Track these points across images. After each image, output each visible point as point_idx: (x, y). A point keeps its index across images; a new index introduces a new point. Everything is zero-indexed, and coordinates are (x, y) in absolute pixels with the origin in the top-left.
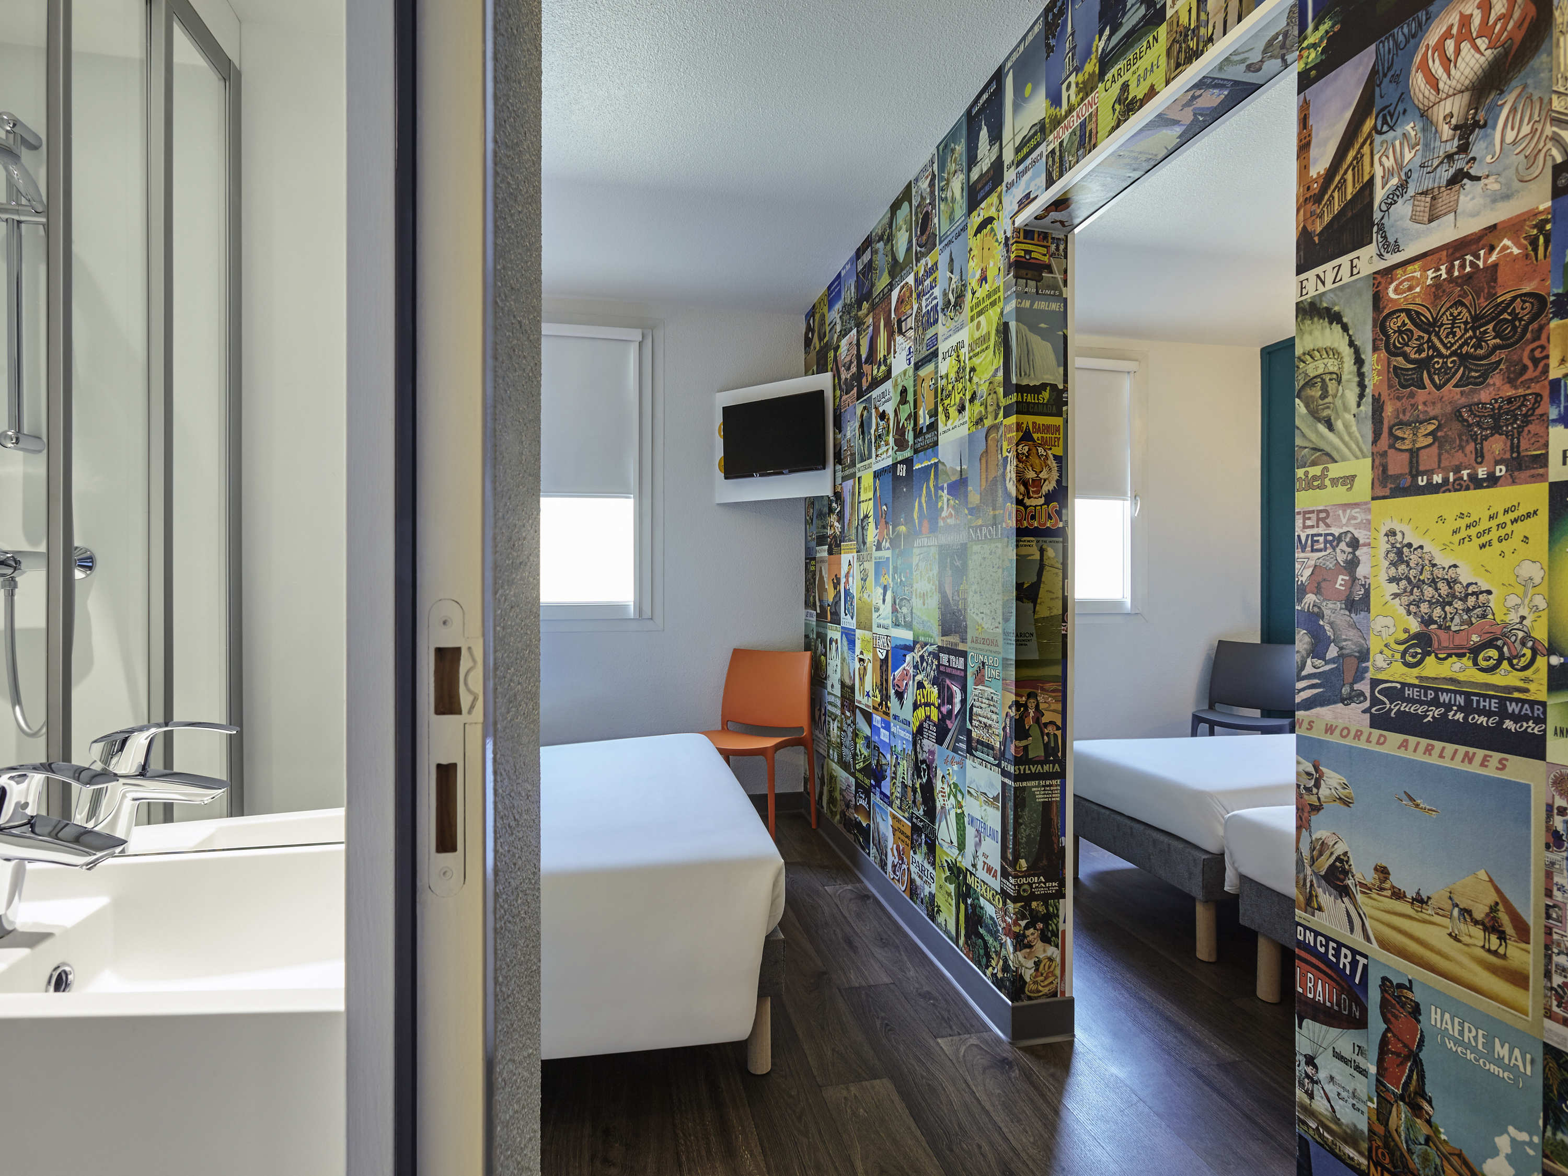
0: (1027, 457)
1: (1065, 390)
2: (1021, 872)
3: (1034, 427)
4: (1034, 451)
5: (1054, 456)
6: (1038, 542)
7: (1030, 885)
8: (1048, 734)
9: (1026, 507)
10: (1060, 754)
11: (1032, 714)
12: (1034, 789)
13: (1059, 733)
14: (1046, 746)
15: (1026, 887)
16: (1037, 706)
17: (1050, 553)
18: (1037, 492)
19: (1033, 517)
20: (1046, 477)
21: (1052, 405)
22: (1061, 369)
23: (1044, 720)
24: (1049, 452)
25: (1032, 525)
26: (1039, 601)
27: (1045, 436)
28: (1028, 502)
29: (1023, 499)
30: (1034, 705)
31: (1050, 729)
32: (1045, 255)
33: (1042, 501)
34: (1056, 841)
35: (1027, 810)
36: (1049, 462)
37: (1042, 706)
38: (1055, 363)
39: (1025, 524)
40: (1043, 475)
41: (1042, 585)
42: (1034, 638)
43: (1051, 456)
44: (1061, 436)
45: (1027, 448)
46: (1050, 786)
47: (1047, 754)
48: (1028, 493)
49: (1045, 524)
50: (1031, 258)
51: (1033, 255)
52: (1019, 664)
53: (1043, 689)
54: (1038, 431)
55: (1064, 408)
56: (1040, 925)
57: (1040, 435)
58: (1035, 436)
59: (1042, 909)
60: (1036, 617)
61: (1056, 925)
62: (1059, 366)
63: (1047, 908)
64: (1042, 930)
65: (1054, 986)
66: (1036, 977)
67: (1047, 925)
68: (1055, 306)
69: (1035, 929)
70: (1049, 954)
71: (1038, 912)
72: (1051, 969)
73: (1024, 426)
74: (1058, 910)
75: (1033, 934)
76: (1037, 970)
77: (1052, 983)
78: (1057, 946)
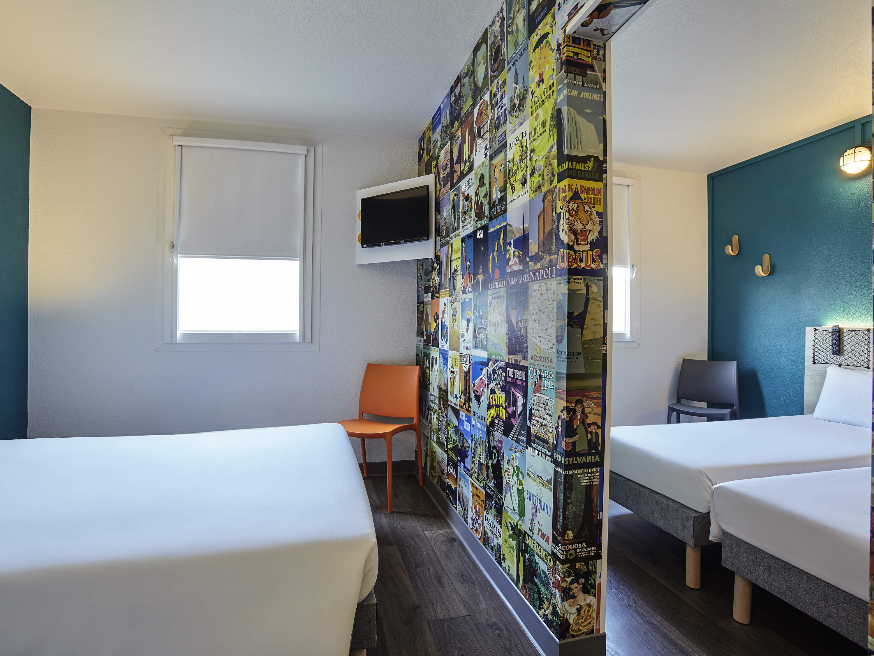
0: (576, 212)
1: (605, 161)
2: (569, 540)
3: (581, 189)
4: (582, 207)
5: (597, 212)
6: (585, 279)
7: (575, 550)
8: (591, 433)
9: (576, 252)
10: (600, 448)
11: (579, 417)
12: (579, 476)
13: (599, 431)
14: (589, 441)
15: (572, 552)
16: (583, 411)
17: (594, 288)
18: (584, 240)
19: (581, 260)
20: (591, 228)
21: (595, 173)
22: (602, 145)
23: (588, 421)
24: (593, 209)
25: (580, 266)
26: (585, 326)
27: (590, 196)
28: (577, 247)
29: (573, 245)
30: (580, 410)
31: (593, 429)
32: (589, 57)
33: (588, 247)
34: (595, 515)
35: (574, 492)
36: (593, 217)
37: (587, 410)
38: (597, 140)
39: (575, 265)
40: (589, 227)
41: (588, 314)
42: (581, 356)
43: (595, 213)
44: (602, 197)
45: (576, 205)
46: (592, 472)
47: (590, 448)
48: (577, 240)
49: (590, 265)
50: (578, 58)
51: (580, 56)
52: (570, 377)
53: (588, 397)
54: (585, 192)
55: (604, 176)
56: (582, 581)
57: (586, 196)
58: (582, 196)
59: (584, 568)
60: (583, 339)
61: (594, 580)
62: (600, 143)
63: (588, 568)
64: (584, 585)
65: (591, 625)
66: (578, 619)
67: (587, 580)
68: (596, 97)
69: (578, 583)
70: (588, 602)
71: (580, 570)
72: (590, 613)
73: (574, 187)
74: (595, 568)
75: (576, 588)
76: (579, 614)
77: (590, 623)
78: (594, 595)
